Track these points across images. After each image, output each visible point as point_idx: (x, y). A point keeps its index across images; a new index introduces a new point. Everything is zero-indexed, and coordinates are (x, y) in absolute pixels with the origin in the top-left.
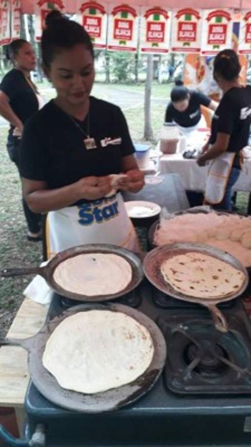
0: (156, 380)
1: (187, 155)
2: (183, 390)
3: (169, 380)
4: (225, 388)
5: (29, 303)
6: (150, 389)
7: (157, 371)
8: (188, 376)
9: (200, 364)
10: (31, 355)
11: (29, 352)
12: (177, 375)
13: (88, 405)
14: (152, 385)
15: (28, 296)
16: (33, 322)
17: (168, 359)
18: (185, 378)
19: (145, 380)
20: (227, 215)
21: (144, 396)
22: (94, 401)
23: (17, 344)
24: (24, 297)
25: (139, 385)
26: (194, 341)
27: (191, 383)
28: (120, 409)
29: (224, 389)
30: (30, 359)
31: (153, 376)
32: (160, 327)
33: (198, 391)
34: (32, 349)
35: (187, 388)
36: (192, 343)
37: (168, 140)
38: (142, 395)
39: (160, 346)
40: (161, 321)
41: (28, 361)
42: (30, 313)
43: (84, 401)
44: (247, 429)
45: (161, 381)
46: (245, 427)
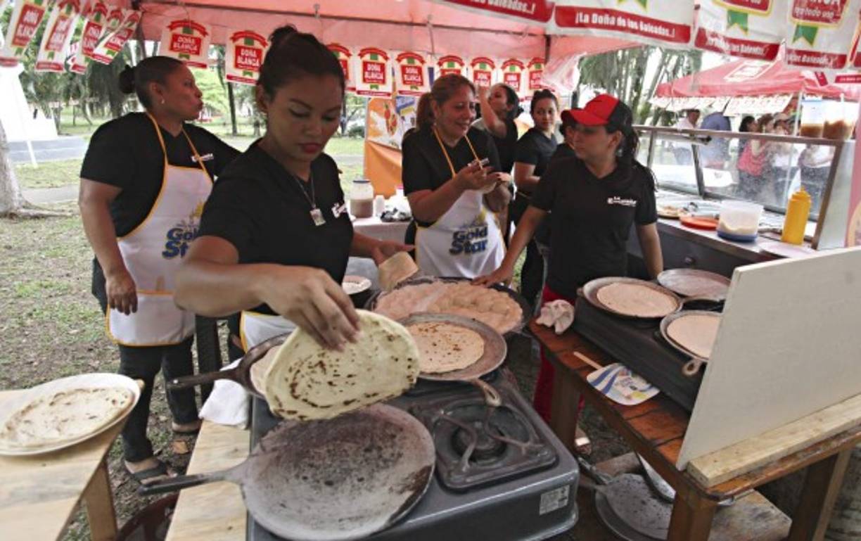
0: (430, 479)
1: (386, 216)
2: (465, 483)
3: (445, 475)
4: (512, 468)
5: (210, 427)
6: (425, 491)
7: (429, 468)
8: (466, 466)
9: (475, 451)
10: (245, 489)
11: (242, 485)
12: (452, 468)
13: (350, 530)
14: (427, 486)
15: (207, 418)
16: (225, 451)
17: (437, 453)
18: (464, 469)
19: (416, 482)
20: (457, 283)
21: (420, 502)
22: (357, 524)
23: (219, 478)
24: (201, 421)
25: (411, 490)
26: (462, 425)
27: (471, 473)
28: (394, 525)
29: (512, 470)
30: (247, 494)
31: (425, 475)
32: (417, 417)
33: (484, 479)
34: (244, 480)
35: (469, 480)
36: (460, 429)
37: (359, 200)
38: (417, 501)
39: (424, 438)
40: (415, 411)
41: (244, 497)
42: (216, 441)
43: (342, 527)
44: (543, 509)
45: (435, 482)
46: (541, 508)
